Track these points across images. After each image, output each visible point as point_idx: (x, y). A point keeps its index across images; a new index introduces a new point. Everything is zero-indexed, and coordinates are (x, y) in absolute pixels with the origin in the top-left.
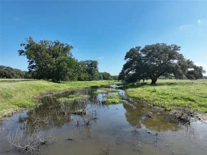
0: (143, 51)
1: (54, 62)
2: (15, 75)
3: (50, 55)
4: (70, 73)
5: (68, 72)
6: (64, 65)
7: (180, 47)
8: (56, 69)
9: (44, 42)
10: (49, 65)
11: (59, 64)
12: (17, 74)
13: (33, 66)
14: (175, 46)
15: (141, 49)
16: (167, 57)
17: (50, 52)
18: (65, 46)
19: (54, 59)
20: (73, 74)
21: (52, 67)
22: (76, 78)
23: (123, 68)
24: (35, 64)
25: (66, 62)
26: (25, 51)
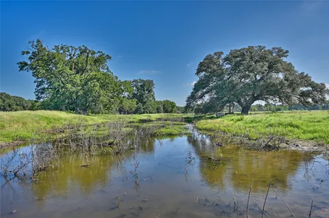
0: (226, 59)
1: (79, 82)
2: (15, 107)
3: (71, 69)
4: (105, 99)
5: (101, 98)
6: (94, 86)
7: (287, 52)
8: (81, 93)
9: (62, 48)
10: (69, 86)
11: (86, 84)
12: (17, 105)
13: (44, 89)
14: (280, 50)
15: (223, 56)
16: (265, 68)
17: (71, 66)
18: (97, 55)
19: (78, 76)
20: (110, 101)
21: (74, 89)
22: (115, 107)
23: (194, 89)
24: (46, 86)
25: (98, 81)
26: (29, 63)
